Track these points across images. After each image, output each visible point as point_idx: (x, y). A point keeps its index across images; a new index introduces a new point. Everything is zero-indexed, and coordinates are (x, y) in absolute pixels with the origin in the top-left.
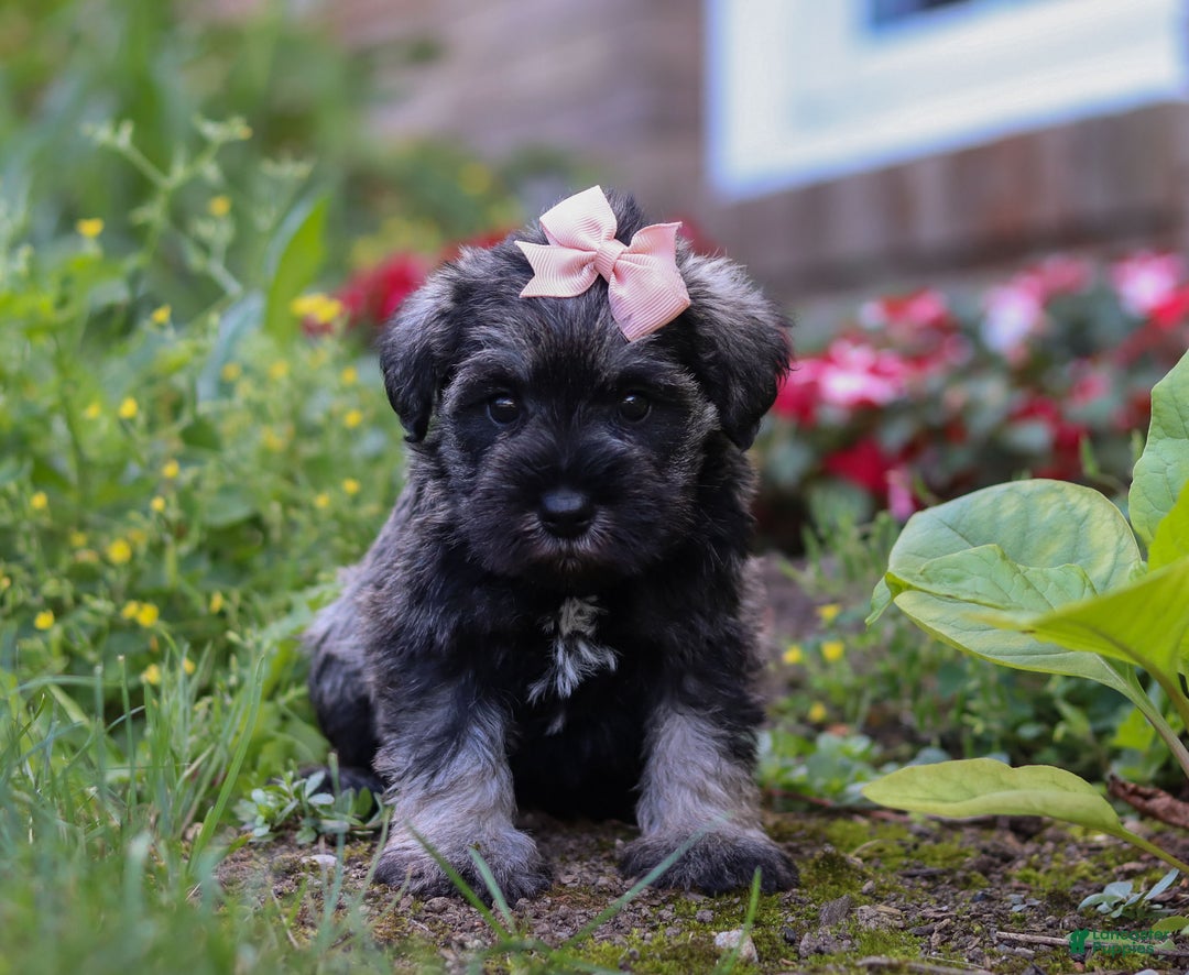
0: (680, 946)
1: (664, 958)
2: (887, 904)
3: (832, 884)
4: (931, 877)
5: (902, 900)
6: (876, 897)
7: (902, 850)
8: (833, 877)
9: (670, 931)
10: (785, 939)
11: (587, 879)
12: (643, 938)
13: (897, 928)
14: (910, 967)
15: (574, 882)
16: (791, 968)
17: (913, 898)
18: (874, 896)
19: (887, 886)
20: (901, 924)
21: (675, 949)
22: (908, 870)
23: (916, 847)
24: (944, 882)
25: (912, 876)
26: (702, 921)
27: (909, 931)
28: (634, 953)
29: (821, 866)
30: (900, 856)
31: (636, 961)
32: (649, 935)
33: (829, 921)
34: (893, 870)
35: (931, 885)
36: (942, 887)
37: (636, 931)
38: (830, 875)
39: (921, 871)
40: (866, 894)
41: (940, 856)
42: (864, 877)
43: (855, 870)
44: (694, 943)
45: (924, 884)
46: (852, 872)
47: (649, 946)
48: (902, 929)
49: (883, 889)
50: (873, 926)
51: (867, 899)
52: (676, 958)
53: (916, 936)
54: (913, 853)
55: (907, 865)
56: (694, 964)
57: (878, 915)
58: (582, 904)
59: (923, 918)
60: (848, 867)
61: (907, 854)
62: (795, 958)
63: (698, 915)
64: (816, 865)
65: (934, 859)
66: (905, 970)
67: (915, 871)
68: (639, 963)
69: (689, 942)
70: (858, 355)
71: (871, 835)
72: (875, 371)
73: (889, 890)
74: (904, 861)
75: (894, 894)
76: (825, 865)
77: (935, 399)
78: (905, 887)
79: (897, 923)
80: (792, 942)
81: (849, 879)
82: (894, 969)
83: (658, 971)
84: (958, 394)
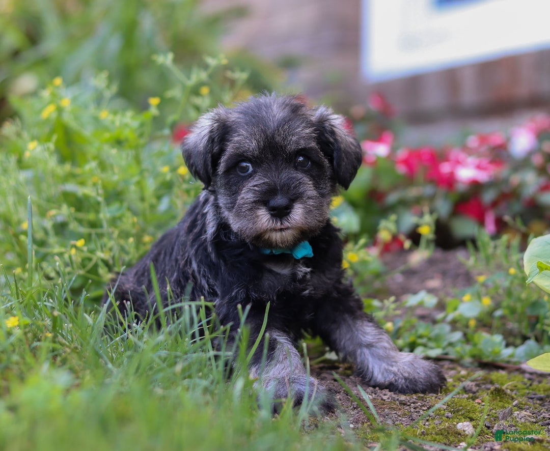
0: (443, 429)
1: (437, 434)
2: (525, 411)
3: (500, 401)
4: (541, 399)
5: (531, 409)
6: (520, 408)
7: (525, 387)
8: (500, 398)
9: (436, 422)
10: (485, 426)
11: (394, 398)
12: (424, 425)
13: (533, 422)
14: (547, 440)
15: (388, 399)
16: (491, 439)
17: (536, 408)
18: (519, 407)
19: (523, 403)
20: (534, 420)
21: (440, 430)
22: (529, 396)
23: (531, 385)
24: (547, 401)
25: (532, 398)
26: (447, 417)
27: (539, 423)
28: (424, 432)
29: (494, 393)
30: (524, 389)
31: (424, 435)
32: (427, 423)
33: (503, 419)
34: (523, 395)
35: (541, 402)
36: (546, 403)
37: (421, 421)
38: (498, 397)
39: (536, 396)
40: (515, 406)
41: (542, 389)
42: (513, 399)
43: (509, 395)
44: (448, 427)
45: (538, 402)
46: (507, 396)
47: (428, 428)
48: (536, 423)
49: (522, 404)
50: (523, 421)
51: (516, 408)
52: (442, 434)
53: (542, 426)
54: (530, 388)
55: (529, 393)
56: (450, 437)
57: (525, 416)
58: (394, 409)
59: (544, 418)
60: (505, 394)
61: (527, 388)
62: (492, 435)
63: (446, 415)
64: (492, 393)
65: (539, 391)
66: (545, 442)
67: (533, 396)
68: (426, 436)
69: (446, 427)
70: (471, 160)
71: (510, 379)
72: (479, 167)
73: (525, 405)
74: (527, 391)
75: (527, 407)
76: (495, 393)
77: (506, 181)
78: (530, 403)
79: (532, 420)
80: (488, 428)
81: (506, 399)
82: (541, 441)
83: (435, 440)
84: (516, 179)
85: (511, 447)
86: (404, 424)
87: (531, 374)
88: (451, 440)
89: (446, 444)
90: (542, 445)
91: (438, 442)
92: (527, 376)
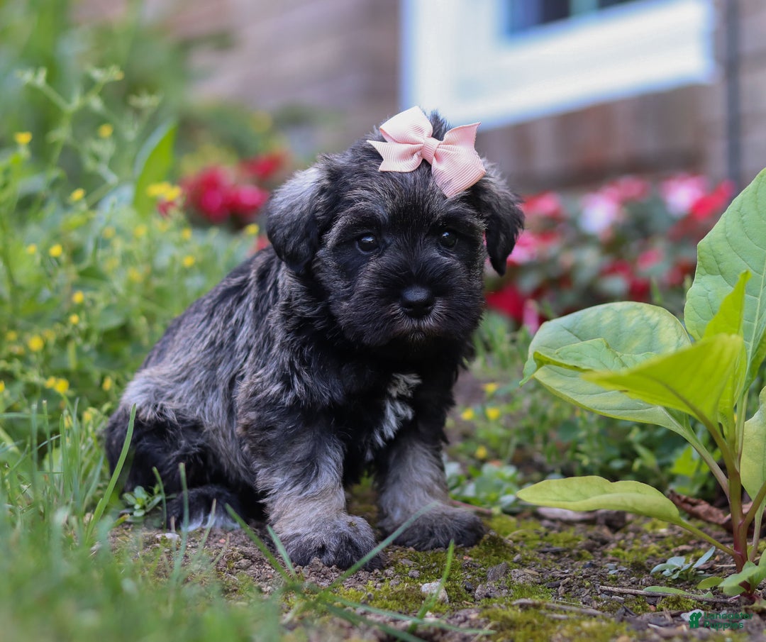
0: (399, 592)
1: (389, 599)
2: (530, 569)
3: (495, 555)
4: (557, 553)
5: (539, 566)
6: (522, 564)
7: (538, 537)
8: (496, 551)
9: (392, 582)
10: (466, 588)
12: (375, 587)
13: (537, 583)
14: (546, 606)
16: (470, 607)
17: (546, 565)
18: (521, 564)
19: (529, 557)
20: (539, 581)
21: (396, 594)
22: (542, 549)
23: (546, 534)
24: (565, 556)
25: (544, 552)
26: (412, 577)
27: (545, 585)
28: (370, 595)
29: (488, 544)
30: (534, 540)
31: (371, 600)
32: (379, 585)
33: (493, 578)
34: (532, 549)
35: (556, 558)
36: (563, 559)
37: (370, 582)
38: (493, 550)
39: (551, 549)
40: (516, 563)
41: (562, 540)
42: (515, 552)
43: (509, 547)
44: (408, 590)
45: (552, 557)
46: (507, 549)
47: (380, 592)
48: (540, 584)
49: (527, 559)
50: (521, 581)
51: (517, 565)
52: (397, 599)
53: (549, 588)
54: (546, 538)
55: (541, 546)
56: (408, 603)
57: (525, 575)
59: (553, 577)
60: (505, 545)
61: (541, 539)
62: (472, 600)
63: (410, 573)
65: (558, 542)
66: (543, 607)
67: (547, 549)
68: (374, 602)
69: (405, 589)
71: (518, 527)
73: (530, 560)
74: (539, 543)
75: (534, 563)
76: (490, 544)
77: (553, 261)
78: (540, 558)
79: (536, 580)
80: (470, 591)
81: (505, 553)
82: (536, 606)
83: (386, 607)
84: (568, 259)
85: (491, 615)
86: (346, 586)
87: (553, 520)
88: (410, 606)
89: (400, 613)
90: (538, 611)
91: (391, 609)
92: (546, 523)
